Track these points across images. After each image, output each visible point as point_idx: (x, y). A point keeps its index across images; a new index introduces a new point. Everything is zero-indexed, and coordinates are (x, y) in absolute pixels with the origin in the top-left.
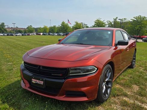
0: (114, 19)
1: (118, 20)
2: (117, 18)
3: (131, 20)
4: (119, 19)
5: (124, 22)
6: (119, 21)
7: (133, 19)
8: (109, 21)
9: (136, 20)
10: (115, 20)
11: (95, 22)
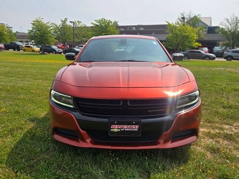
0: (62, 21)
1: (68, 23)
2: (66, 19)
3: (92, 24)
4: (70, 22)
5: (78, 27)
6: (70, 24)
7: (95, 23)
8: (55, 24)
9: (98, 24)
10: (64, 22)
11: (34, 24)
